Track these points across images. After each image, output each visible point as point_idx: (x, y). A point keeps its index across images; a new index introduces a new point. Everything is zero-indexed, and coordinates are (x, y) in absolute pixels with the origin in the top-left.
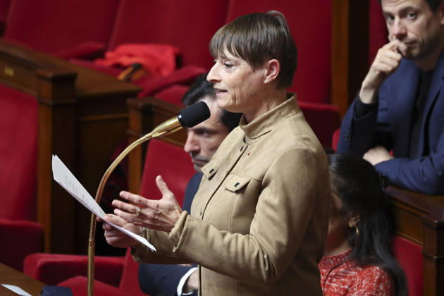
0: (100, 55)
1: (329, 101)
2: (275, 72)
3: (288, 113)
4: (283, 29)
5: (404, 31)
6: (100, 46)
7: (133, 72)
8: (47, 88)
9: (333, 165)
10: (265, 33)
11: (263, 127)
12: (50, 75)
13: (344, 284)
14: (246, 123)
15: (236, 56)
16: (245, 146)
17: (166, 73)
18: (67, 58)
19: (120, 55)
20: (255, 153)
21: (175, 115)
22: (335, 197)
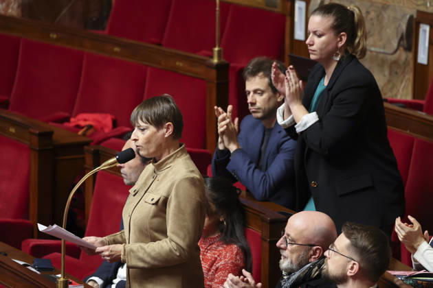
0: (67, 120)
1: (205, 147)
2: (171, 130)
3: (181, 155)
4: (172, 104)
5: (254, 101)
6: (67, 114)
7: (87, 130)
8: (35, 140)
9: (208, 185)
10: (162, 108)
11: (167, 164)
12: (37, 132)
13: (214, 254)
14: (156, 162)
15: (146, 123)
16: (155, 175)
17: (107, 130)
18: (47, 121)
19: (79, 120)
20: (162, 180)
21: (115, 156)
22: (211, 204)
